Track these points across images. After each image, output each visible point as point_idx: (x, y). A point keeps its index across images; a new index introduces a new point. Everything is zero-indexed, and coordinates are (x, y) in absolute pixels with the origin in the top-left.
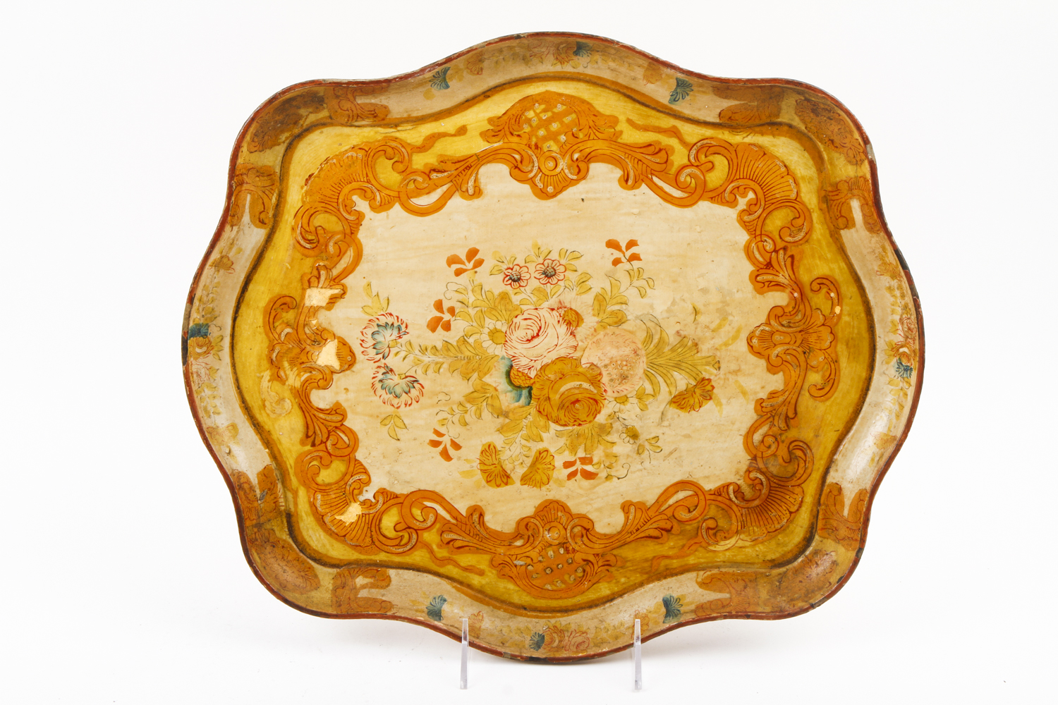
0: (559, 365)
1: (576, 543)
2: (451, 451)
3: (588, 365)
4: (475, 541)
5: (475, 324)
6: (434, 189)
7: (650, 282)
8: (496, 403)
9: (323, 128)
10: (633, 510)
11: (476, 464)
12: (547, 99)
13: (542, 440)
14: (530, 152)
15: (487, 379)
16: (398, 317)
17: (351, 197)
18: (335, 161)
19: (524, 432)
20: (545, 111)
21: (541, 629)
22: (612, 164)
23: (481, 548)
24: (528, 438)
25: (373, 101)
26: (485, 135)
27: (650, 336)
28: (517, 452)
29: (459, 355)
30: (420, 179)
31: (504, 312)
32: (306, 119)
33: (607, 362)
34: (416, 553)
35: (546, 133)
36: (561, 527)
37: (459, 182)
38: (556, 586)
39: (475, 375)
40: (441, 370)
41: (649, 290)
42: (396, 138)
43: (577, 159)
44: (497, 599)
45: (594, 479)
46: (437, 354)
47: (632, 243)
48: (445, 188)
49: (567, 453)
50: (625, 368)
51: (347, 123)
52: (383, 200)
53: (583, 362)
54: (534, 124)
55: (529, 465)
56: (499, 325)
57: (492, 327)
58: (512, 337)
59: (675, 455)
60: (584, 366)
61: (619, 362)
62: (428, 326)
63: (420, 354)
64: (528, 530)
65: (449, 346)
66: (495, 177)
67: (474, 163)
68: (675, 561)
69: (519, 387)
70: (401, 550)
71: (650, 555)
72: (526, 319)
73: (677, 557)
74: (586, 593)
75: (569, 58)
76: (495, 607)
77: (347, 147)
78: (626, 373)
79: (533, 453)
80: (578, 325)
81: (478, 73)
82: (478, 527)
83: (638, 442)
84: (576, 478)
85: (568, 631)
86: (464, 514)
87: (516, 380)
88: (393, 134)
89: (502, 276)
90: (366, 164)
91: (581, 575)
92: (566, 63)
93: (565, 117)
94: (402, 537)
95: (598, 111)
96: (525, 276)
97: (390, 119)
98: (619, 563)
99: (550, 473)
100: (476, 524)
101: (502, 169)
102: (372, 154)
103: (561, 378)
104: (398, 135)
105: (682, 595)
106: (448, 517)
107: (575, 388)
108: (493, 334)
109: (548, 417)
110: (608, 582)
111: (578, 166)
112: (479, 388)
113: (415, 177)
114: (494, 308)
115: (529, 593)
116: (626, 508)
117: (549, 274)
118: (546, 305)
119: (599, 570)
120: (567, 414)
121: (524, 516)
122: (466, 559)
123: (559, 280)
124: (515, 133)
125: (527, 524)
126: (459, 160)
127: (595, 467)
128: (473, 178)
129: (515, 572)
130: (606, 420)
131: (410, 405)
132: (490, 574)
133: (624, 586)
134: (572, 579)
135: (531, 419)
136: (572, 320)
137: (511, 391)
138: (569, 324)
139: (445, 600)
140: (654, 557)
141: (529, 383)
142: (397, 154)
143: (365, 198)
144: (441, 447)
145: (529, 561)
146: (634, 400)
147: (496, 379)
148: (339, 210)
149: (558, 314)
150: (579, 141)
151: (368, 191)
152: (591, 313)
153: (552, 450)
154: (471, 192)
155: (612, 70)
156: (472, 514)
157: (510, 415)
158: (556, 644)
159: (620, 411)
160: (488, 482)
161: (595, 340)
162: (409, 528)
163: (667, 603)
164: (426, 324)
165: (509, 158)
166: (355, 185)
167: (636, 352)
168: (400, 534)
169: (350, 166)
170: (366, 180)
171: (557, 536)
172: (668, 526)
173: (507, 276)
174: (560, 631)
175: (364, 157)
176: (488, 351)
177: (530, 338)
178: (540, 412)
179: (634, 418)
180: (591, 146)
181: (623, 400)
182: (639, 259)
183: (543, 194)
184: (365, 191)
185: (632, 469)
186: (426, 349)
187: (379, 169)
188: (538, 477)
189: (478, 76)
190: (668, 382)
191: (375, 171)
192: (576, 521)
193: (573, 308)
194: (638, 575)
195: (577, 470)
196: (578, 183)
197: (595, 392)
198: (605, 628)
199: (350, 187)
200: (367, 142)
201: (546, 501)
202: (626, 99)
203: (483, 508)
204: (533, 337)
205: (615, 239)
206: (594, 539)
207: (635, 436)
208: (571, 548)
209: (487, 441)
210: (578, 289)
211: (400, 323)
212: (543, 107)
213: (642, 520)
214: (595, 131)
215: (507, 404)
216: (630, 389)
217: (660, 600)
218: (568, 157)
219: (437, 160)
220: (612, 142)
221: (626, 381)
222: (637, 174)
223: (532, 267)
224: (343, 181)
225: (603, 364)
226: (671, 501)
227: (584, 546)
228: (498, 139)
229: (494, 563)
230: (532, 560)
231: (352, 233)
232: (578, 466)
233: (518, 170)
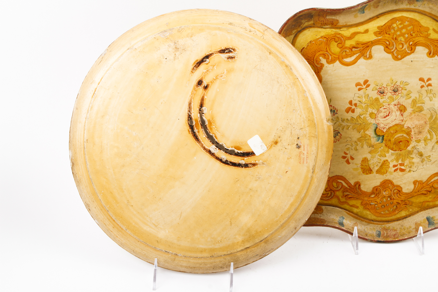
0: (396, 127)
1: (395, 196)
2: (350, 161)
3: (407, 127)
4: (356, 195)
5: (364, 110)
6: (353, 55)
7: (434, 95)
8: (369, 142)
9: (310, 28)
10: (417, 183)
11: (359, 165)
12: (401, 19)
13: (386, 157)
14: (393, 41)
15: (367, 132)
16: (334, 107)
17: (319, 57)
18: (314, 42)
19: (379, 153)
20: (400, 24)
21: (379, 229)
22: (425, 47)
23: (358, 198)
24: (380, 156)
25: (333, 18)
26: (375, 34)
27: (432, 116)
28: (376, 161)
29: (357, 123)
30: (348, 51)
31: (376, 105)
32: (304, 24)
33: (414, 126)
34: (333, 200)
35: (400, 33)
36: (389, 190)
37: (363, 52)
38: (385, 212)
39: (362, 131)
40: (349, 128)
41: (433, 98)
42: (340, 34)
43: (411, 45)
44: (363, 217)
45: (404, 172)
46: (348, 122)
47: (429, 79)
48: (357, 55)
49: (395, 161)
50: (421, 129)
51: (320, 26)
52: (332, 59)
53: (405, 126)
54: (396, 29)
55: (380, 166)
56: (374, 111)
57: (371, 112)
58: (378, 116)
59: (436, 163)
60: (405, 128)
61: (419, 127)
62: (345, 111)
63: (341, 122)
64: (377, 191)
65: (353, 119)
66: (378, 51)
67: (370, 45)
68: (431, 203)
69: (379, 136)
70: (327, 199)
71: (422, 201)
72: (384, 109)
73: (432, 201)
74: (396, 215)
75: (414, 3)
76: (362, 220)
77: (319, 37)
78: (421, 131)
79: (382, 162)
80: (404, 112)
81: (376, 8)
82: (358, 190)
83: (423, 157)
84: (397, 171)
85: (389, 230)
86: (353, 185)
87: (378, 133)
88: (339, 32)
89: (377, 91)
90: (327, 44)
91: (395, 208)
92: (412, 5)
93: (408, 27)
94: (328, 193)
95: (422, 25)
96: (386, 91)
97: (338, 25)
98: (410, 204)
99: (387, 169)
100: (357, 189)
101: (381, 48)
102: (329, 40)
103: (395, 132)
104: (340, 32)
105: (434, 216)
106: (346, 186)
107: (401, 136)
108: (371, 114)
109: (389, 148)
110: (405, 211)
111: (411, 47)
112: (363, 136)
113: (346, 50)
114: (372, 104)
115: (375, 215)
116: (415, 183)
117: (395, 91)
118: (393, 103)
119: (402, 206)
120: (396, 146)
121: (376, 186)
122: (352, 202)
123: (399, 93)
124: (388, 33)
125: (377, 189)
126: (364, 43)
127: (405, 167)
128: (369, 51)
129: (370, 207)
130: (411, 149)
131: (336, 142)
132: (360, 208)
133: (411, 212)
134: (392, 210)
135: (383, 148)
136: (402, 109)
137: (376, 137)
138: (401, 111)
139: (344, 218)
140: (423, 202)
141: (383, 134)
142: (339, 40)
143: (325, 58)
144: (346, 159)
145: (376, 203)
146: (423, 141)
147: (370, 132)
148: (314, 63)
149: (397, 107)
150: (413, 37)
151: (326, 55)
152: (410, 107)
153: (389, 160)
154: (368, 56)
155: (430, 8)
156: (356, 185)
157: (375, 146)
158: (385, 235)
159: (417, 145)
160: (363, 172)
161: (410, 117)
162: (331, 190)
163: (428, 219)
164: (345, 110)
165: (384, 43)
166: (321, 52)
167: (425, 123)
168: (328, 192)
169: (320, 45)
170: (326, 51)
171: (387, 193)
172: (430, 190)
173: (379, 91)
174: (386, 230)
175: (326, 41)
176: (368, 121)
177: (385, 116)
178: (386, 145)
179: (422, 148)
180: (417, 39)
181: (418, 141)
182: (431, 86)
183: (396, 58)
184: (325, 55)
185: (419, 168)
186: (344, 120)
187: (331, 46)
188: (383, 171)
189: (376, 9)
190: (437, 134)
191: (330, 47)
192: (395, 188)
193: (404, 105)
194: (417, 208)
195: (398, 168)
196: (410, 54)
197: (408, 138)
198: (404, 228)
199: (319, 53)
200: (328, 35)
201: (385, 180)
202: (433, 20)
203: (361, 182)
204: (387, 116)
205: (423, 77)
206: (401, 195)
207: (421, 155)
208: (392, 198)
209: (364, 157)
210: (406, 97)
211: (334, 109)
212: (400, 22)
213: (420, 187)
214: (419, 33)
215: (374, 142)
216: (422, 137)
217: (425, 218)
218: (408, 43)
219: (355, 43)
220: (426, 38)
221: (421, 134)
222: (434, 51)
223: (389, 88)
224: (316, 51)
225: (412, 127)
226: (432, 180)
227: (397, 197)
228: (381, 35)
229: (362, 204)
230: (377, 202)
231: (318, 72)
232: (399, 167)
233: (387, 49)
